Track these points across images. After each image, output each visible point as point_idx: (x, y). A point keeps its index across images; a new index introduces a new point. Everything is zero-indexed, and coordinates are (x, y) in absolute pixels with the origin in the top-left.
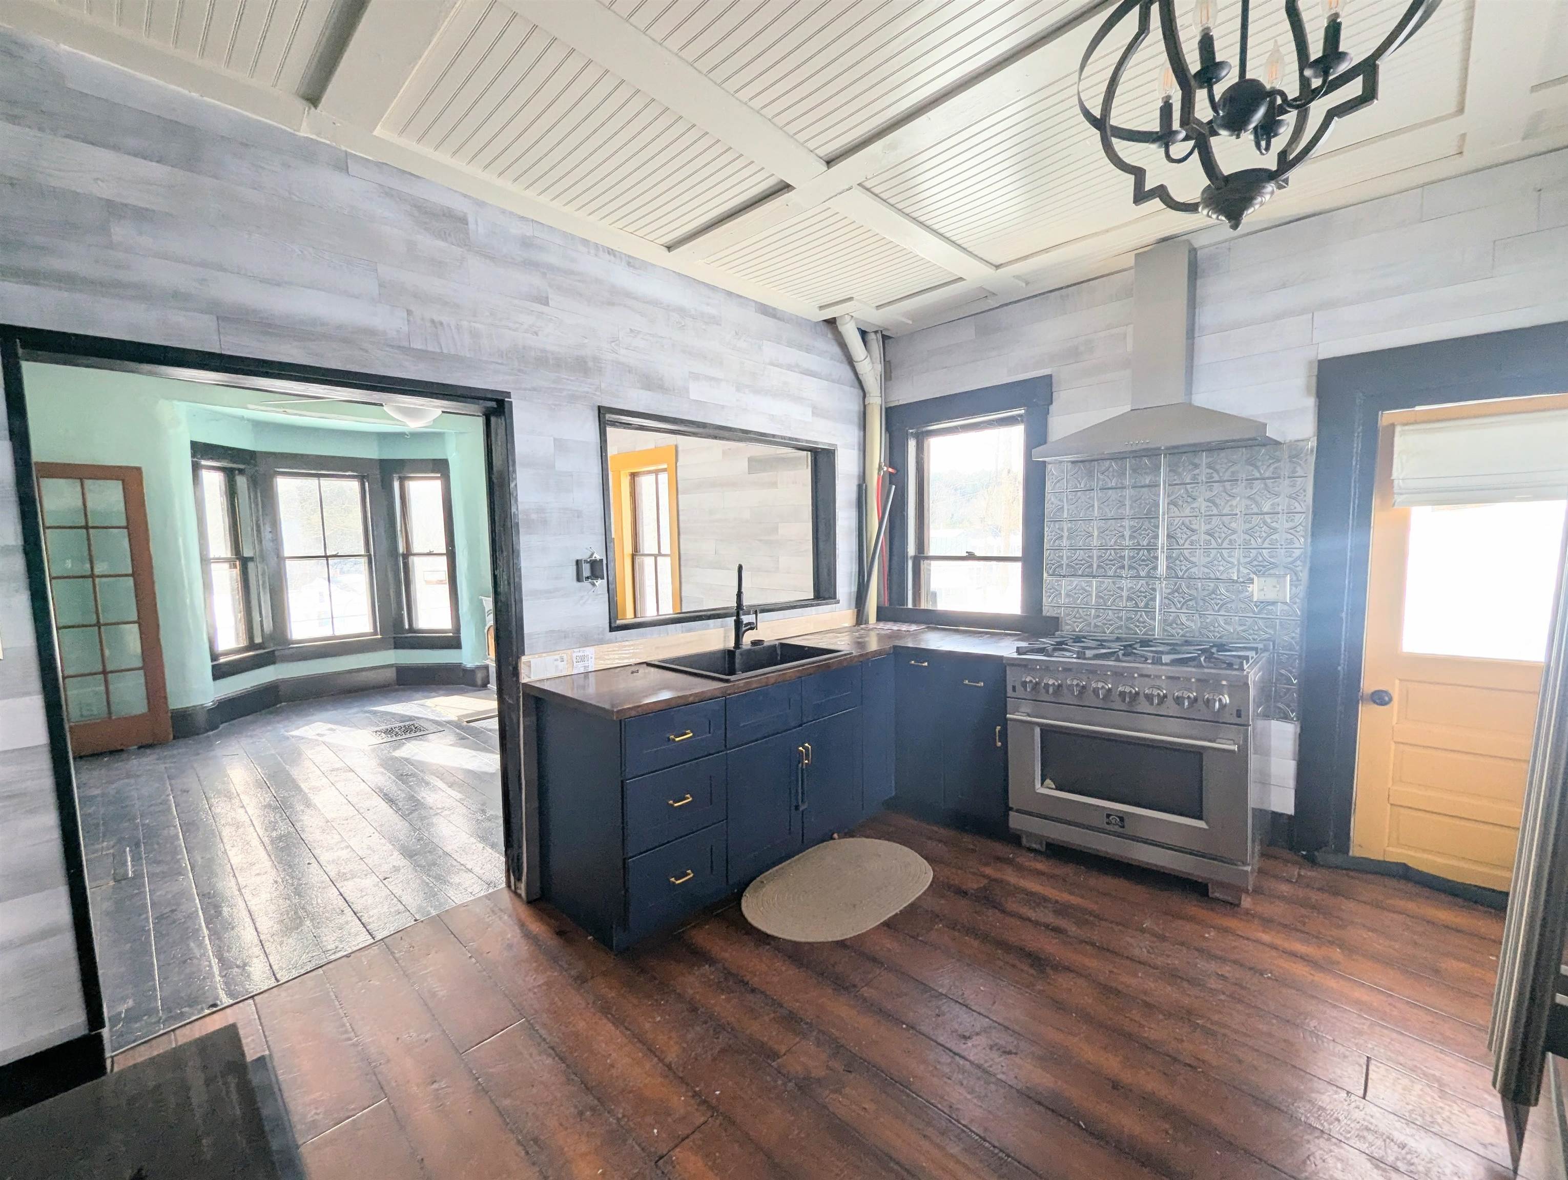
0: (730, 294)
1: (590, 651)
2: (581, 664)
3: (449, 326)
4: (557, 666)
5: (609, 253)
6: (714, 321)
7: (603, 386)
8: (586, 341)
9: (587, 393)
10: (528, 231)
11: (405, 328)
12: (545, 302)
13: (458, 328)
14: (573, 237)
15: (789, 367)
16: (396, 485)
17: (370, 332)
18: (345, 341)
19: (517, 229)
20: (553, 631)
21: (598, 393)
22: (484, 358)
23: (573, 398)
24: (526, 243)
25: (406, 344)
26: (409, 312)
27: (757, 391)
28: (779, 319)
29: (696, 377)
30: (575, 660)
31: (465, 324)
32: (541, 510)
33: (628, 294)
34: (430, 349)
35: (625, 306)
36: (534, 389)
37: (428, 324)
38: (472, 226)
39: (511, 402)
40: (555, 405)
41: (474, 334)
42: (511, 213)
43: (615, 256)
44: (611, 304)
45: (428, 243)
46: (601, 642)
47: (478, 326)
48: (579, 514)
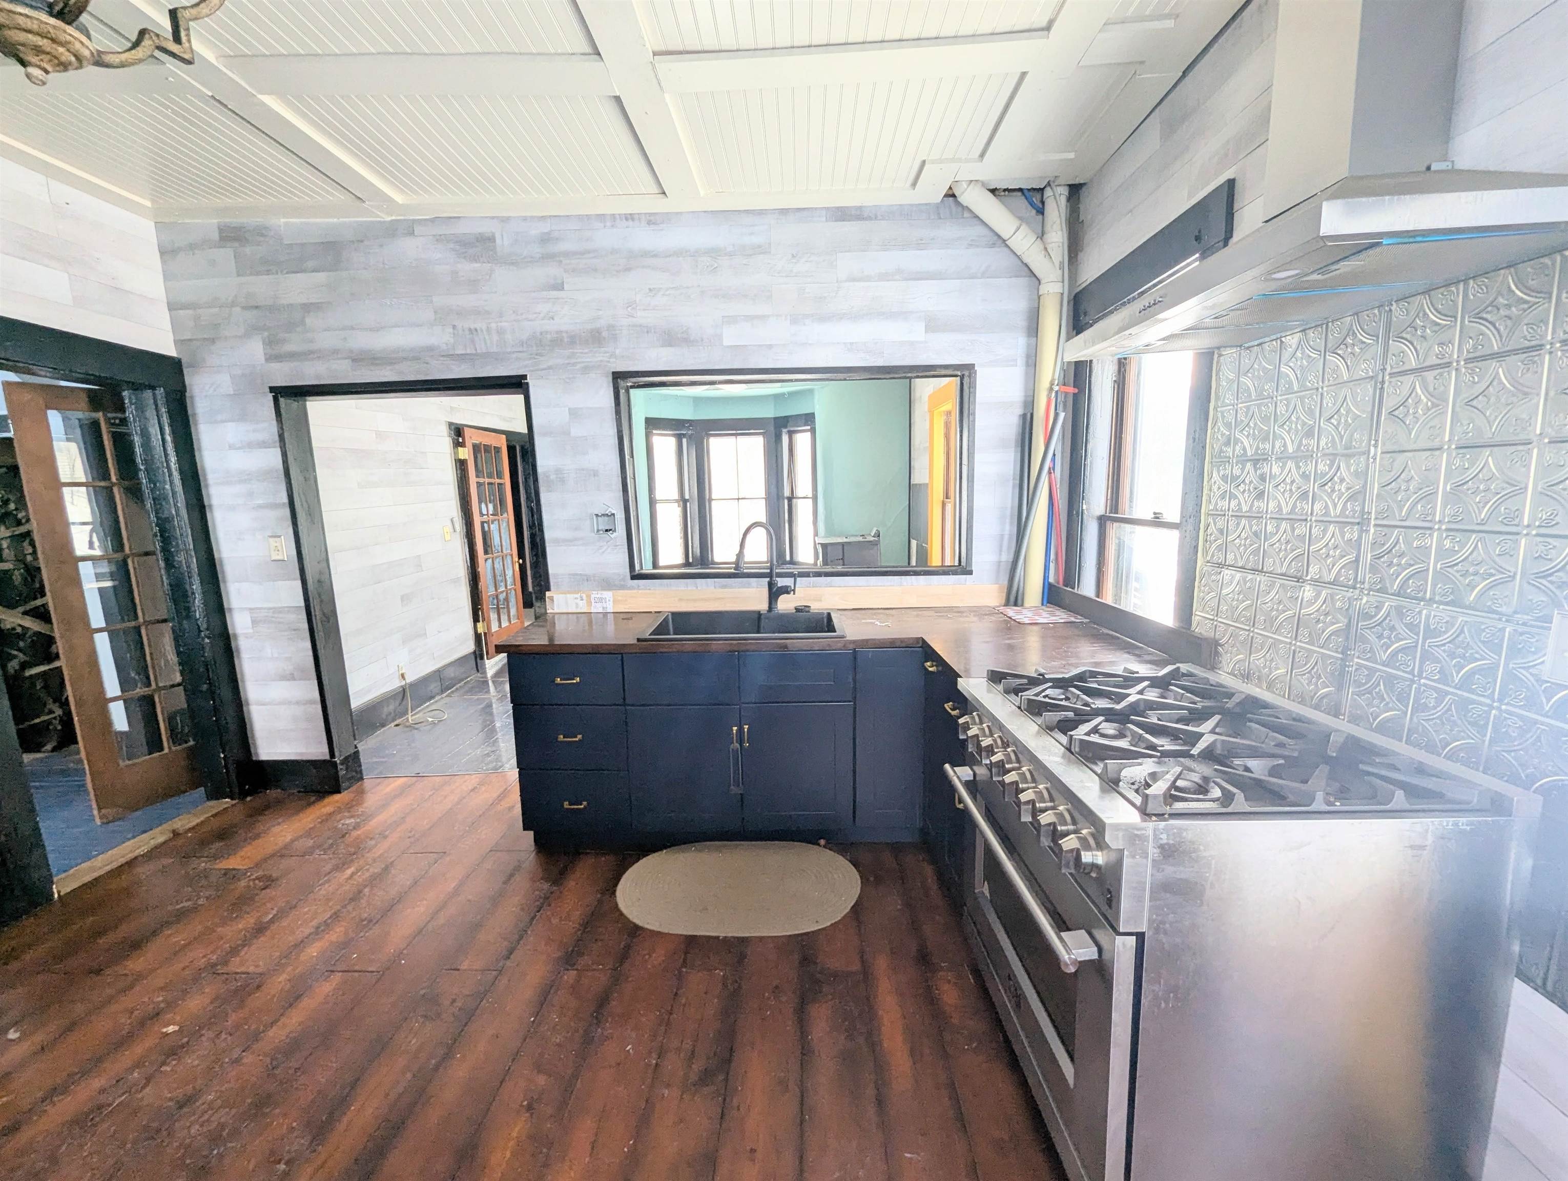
0: (784, 212)
1: (608, 595)
2: (599, 605)
3: (482, 330)
4: (577, 604)
5: (627, 219)
6: (761, 250)
7: (617, 351)
8: (601, 313)
9: (601, 361)
10: (545, 228)
11: (452, 340)
12: (559, 287)
13: (488, 329)
14: (588, 217)
15: (884, 277)
16: (785, 439)
17: (430, 349)
18: (416, 359)
19: (536, 230)
20: (577, 574)
21: (611, 360)
22: (509, 350)
23: (586, 369)
24: (545, 239)
25: (451, 353)
26: (454, 327)
27: (823, 319)
28: (869, 218)
29: (731, 320)
30: (593, 601)
31: (493, 325)
32: (558, 471)
33: (646, 254)
34: (468, 351)
35: (643, 267)
36: (550, 368)
37: (467, 332)
38: (498, 241)
39: (527, 384)
40: (570, 378)
41: (500, 332)
42: (532, 217)
43: (633, 220)
44: (628, 270)
45: (466, 268)
46: (623, 587)
47: (504, 324)
48: (595, 474)
